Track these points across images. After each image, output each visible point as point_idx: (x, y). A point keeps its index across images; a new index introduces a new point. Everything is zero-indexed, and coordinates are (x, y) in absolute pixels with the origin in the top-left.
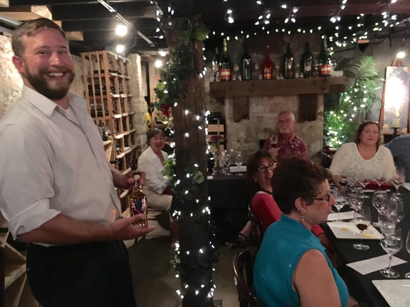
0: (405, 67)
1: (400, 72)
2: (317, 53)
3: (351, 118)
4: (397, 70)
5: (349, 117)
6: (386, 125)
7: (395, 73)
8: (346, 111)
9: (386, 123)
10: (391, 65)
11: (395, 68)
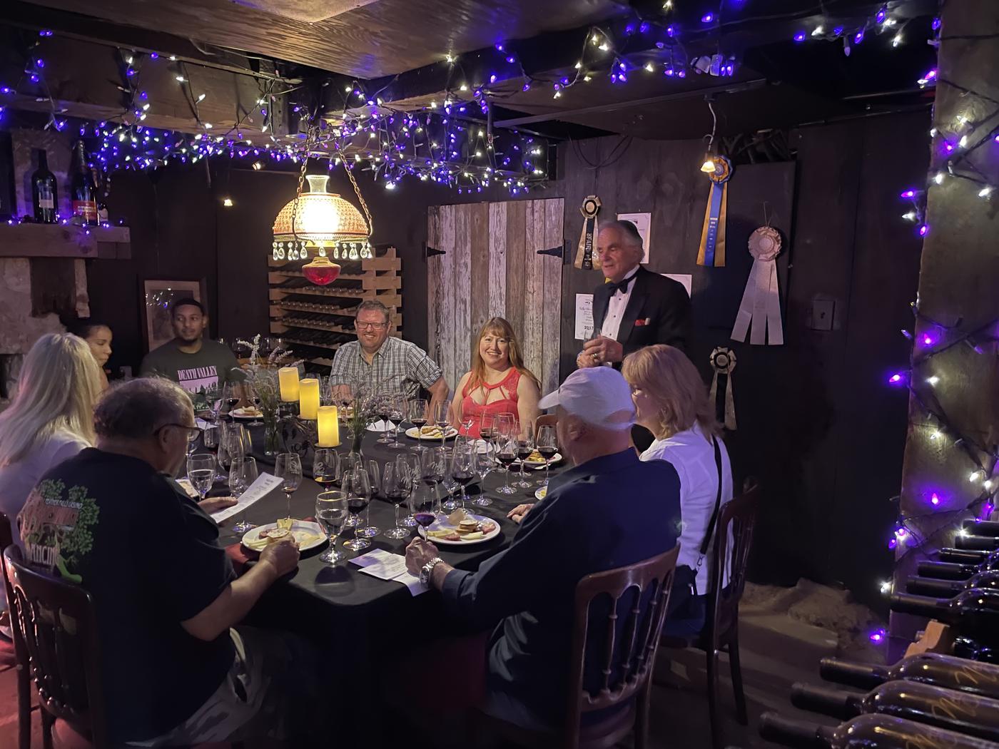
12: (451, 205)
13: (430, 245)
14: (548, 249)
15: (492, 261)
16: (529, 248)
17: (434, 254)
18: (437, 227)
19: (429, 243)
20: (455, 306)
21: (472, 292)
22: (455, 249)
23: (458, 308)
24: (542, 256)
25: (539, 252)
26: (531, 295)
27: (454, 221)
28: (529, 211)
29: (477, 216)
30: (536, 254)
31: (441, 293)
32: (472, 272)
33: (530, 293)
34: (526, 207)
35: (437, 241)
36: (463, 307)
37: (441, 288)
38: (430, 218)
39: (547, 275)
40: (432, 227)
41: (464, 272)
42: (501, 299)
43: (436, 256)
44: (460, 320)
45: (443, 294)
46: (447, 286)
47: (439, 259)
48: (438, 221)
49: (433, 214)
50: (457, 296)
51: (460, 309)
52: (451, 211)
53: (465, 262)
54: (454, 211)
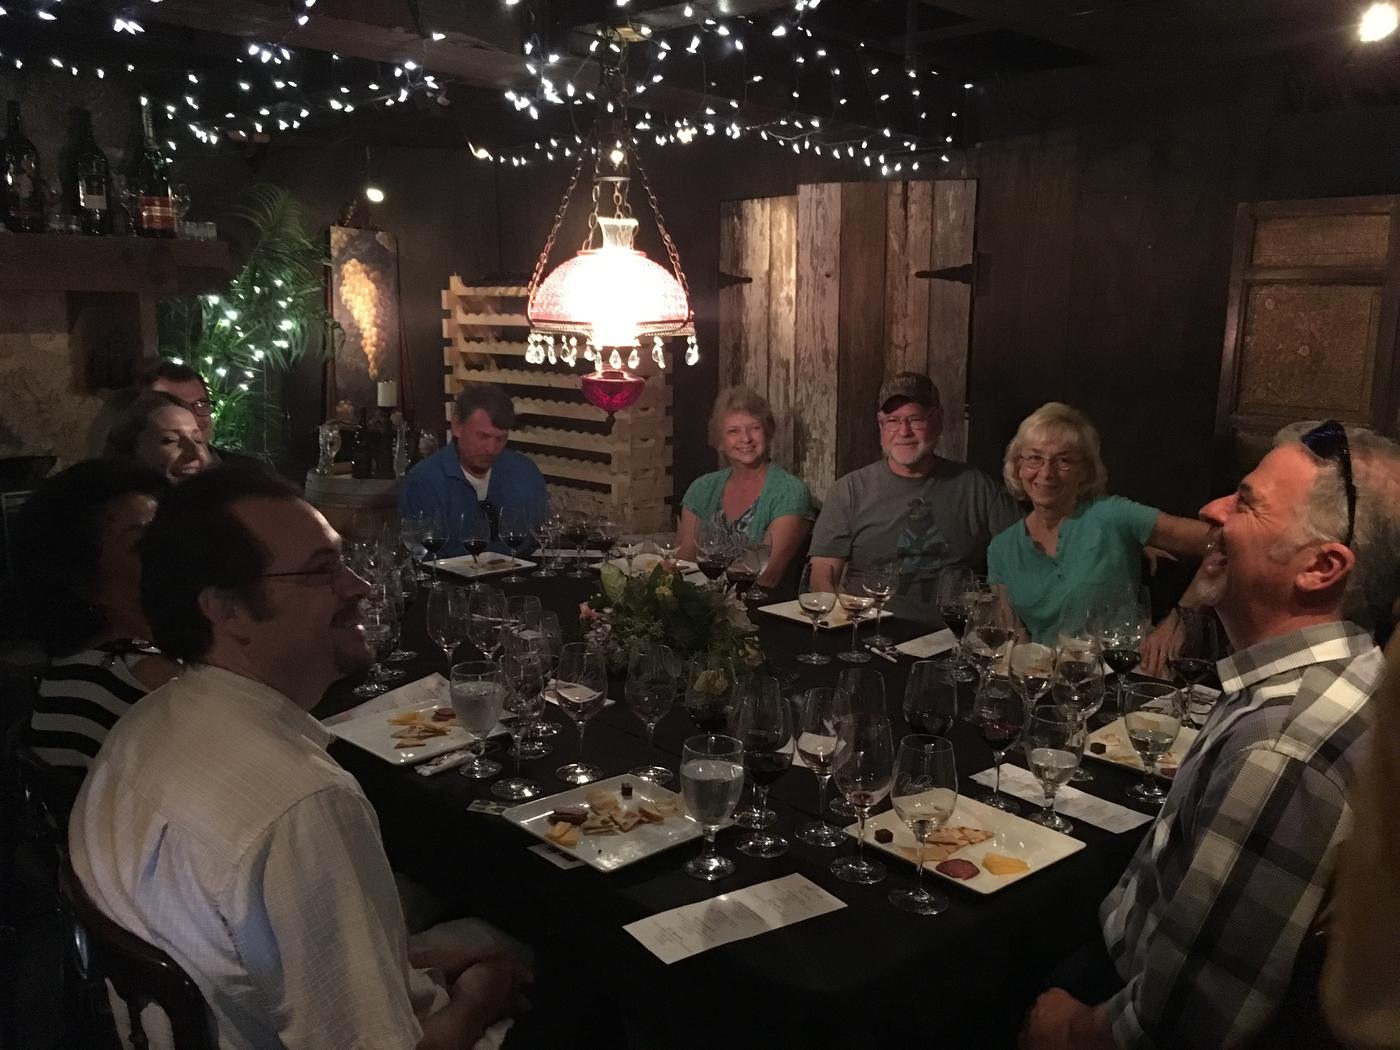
0: (380, 233)
1: (368, 245)
2: (120, 154)
3: (244, 379)
4: (358, 238)
5: (235, 376)
6: (346, 403)
7: (356, 249)
8: (224, 358)
9: (344, 399)
10: (341, 224)
11: (354, 232)
12: (763, 198)
13: (725, 268)
14: (939, 266)
16: (896, 268)
17: (731, 285)
18: (737, 236)
19: (721, 264)
20: (769, 373)
22: (769, 273)
23: (773, 375)
24: (925, 282)
25: (920, 275)
26: (899, 353)
27: (767, 226)
30: (912, 280)
31: (743, 350)
33: (897, 347)
34: (888, 195)
35: (736, 261)
36: (782, 373)
37: (743, 342)
38: (724, 221)
39: (936, 315)
40: (727, 238)
41: (785, 314)
43: (735, 287)
44: (777, 396)
45: (747, 352)
46: (755, 338)
47: (740, 293)
48: (739, 227)
49: (730, 215)
50: (772, 356)
51: (778, 376)
52: (763, 208)
53: (787, 295)
54: (768, 207)
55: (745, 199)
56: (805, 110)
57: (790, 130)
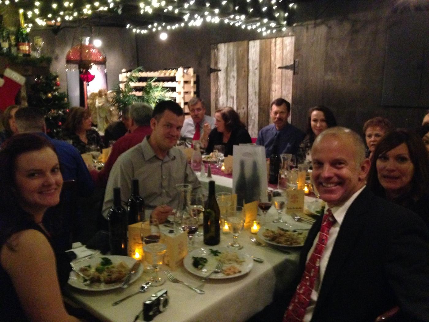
12: (225, 43)
13: (212, 66)
14: (284, 65)
15: (251, 74)
16: (273, 65)
17: (214, 72)
18: (216, 56)
20: (227, 101)
21: (237, 92)
22: (227, 68)
24: (280, 70)
25: (279, 68)
26: (274, 93)
27: (226, 52)
28: (273, 45)
29: (240, 49)
30: (277, 69)
31: (218, 93)
32: (237, 80)
33: (273, 91)
34: (271, 43)
35: (216, 63)
36: (231, 100)
37: (218, 91)
38: (212, 51)
39: (284, 80)
40: (213, 56)
41: (232, 81)
42: (256, 95)
43: (216, 73)
45: (220, 94)
46: (222, 89)
47: (217, 75)
48: (217, 53)
49: (214, 49)
50: (228, 95)
51: (230, 102)
52: (225, 47)
53: (233, 75)
54: (226, 46)
55: (218, 43)
56: (240, 12)
57: (234, 19)
